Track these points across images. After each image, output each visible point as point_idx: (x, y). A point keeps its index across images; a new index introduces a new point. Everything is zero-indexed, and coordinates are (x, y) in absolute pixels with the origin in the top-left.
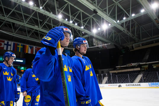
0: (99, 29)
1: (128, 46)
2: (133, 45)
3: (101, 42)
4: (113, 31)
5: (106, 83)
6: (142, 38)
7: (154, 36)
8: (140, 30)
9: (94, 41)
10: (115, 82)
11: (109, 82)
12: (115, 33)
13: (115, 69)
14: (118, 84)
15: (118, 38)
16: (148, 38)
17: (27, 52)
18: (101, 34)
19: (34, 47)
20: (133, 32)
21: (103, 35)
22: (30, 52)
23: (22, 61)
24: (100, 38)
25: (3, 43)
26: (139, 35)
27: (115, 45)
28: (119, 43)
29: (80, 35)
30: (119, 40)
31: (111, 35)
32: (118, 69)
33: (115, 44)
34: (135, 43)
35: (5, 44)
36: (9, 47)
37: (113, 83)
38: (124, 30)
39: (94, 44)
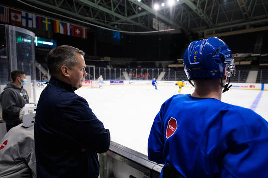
0: (163, 5)
1: (198, 32)
2: (205, 31)
3: (163, 24)
4: (183, 8)
5: (162, 79)
6: (218, 23)
7: (234, 22)
8: (217, 11)
9: (154, 22)
10: (172, 78)
11: (166, 78)
12: (184, 11)
13: (176, 62)
14: (176, 82)
15: (187, 19)
16: (226, 23)
17: (58, 31)
18: (164, 12)
19: (68, 24)
20: (208, 13)
21: (167, 13)
22: (62, 32)
23: (51, 44)
24: (162, 17)
25: (19, 16)
26: (214, 17)
27: (181, 29)
28: (188, 27)
29: (136, 10)
30: (188, 22)
31: (179, 13)
32: (179, 62)
33: (183, 28)
34: (208, 28)
35: (23, 17)
36: (30, 22)
37: (170, 80)
38: (196, 10)
39: (154, 27)
